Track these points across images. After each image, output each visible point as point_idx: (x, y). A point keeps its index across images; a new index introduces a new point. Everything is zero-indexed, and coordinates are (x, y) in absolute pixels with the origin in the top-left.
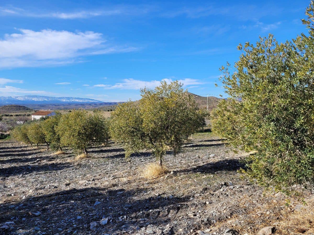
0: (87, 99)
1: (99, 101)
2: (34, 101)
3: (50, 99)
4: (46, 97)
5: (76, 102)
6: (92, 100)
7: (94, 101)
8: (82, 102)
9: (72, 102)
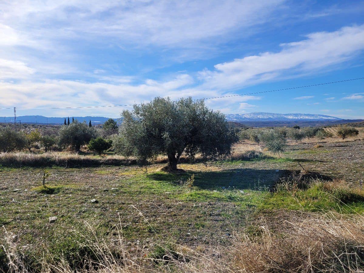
0: (319, 115)
1: (336, 118)
2: (259, 118)
3: (275, 116)
4: (271, 114)
5: (305, 119)
6: (326, 116)
7: (329, 118)
8: (313, 119)
9: (301, 119)
